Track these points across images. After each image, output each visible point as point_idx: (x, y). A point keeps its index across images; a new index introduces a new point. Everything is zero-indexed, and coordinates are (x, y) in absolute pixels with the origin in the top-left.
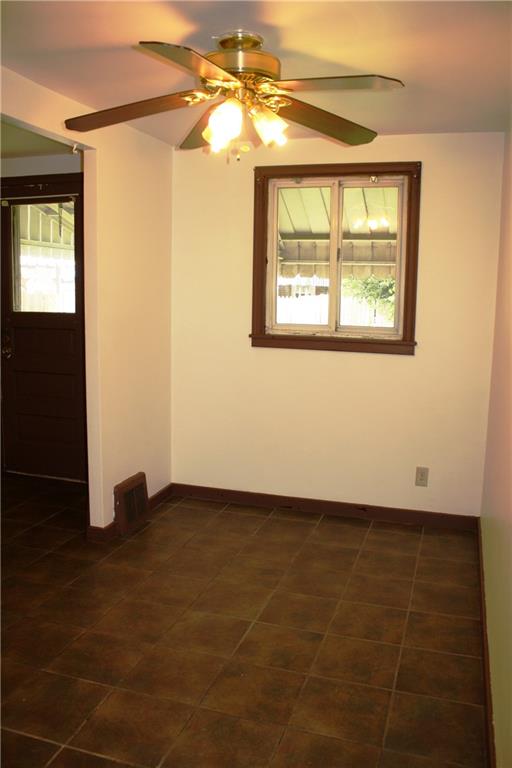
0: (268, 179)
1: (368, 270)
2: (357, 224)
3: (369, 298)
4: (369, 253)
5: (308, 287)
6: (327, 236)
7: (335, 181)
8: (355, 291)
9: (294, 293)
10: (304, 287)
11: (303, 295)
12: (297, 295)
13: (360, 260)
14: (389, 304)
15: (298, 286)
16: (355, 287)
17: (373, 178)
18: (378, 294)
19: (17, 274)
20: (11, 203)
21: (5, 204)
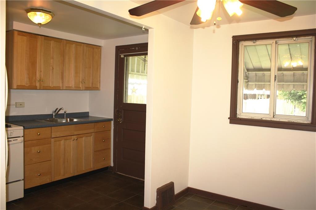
0: (239, 42)
1: (291, 87)
2: (286, 64)
3: (292, 100)
4: (292, 78)
5: (263, 95)
6: (269, 70)
7: (273, 41)
8: (286, 97)
9: (257, 97)
10: (262, 95)
11: (261, 98)
12: (258, 98)
13: (287, 81)
14: (302, 103)
15: (259, 95)
16: (285, 95)
17: (294, 38)
18: (296, 99)
19: (126, 86)
20: (125, 56)
21: (122, 56)
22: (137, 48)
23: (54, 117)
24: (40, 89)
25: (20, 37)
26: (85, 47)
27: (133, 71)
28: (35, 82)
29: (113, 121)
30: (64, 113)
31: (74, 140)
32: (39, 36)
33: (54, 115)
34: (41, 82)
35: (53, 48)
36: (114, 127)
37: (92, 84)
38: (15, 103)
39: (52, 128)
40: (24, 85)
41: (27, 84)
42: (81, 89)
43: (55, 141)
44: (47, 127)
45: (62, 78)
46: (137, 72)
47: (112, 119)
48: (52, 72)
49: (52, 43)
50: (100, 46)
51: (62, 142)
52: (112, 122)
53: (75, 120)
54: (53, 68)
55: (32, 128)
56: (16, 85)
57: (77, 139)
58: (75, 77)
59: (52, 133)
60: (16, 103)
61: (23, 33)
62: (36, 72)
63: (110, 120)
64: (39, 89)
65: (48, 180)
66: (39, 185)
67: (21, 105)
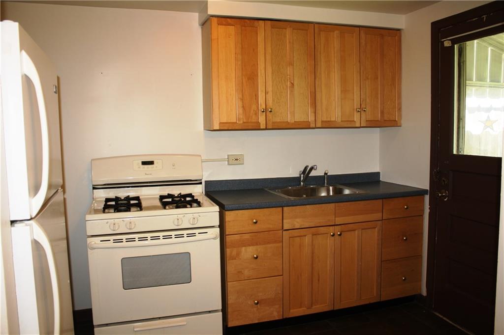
19: (461, 115)
20: (454, 42)
21: (447, 44)
22: (485, 16)
23: (302, 183)
24: (266, 129)
25: (222, 29)
26: (363, 35)
27: (481, 78)
28: (256, 114)
29: (428, 196)
30: (323, 175)
31: (333, 235)
32: (261, 22)
33: (302, 179)
34: (268, 113)
35: (290, 42)
36: (429, 208)
37: (382, 112)
38: (226, 157)
39: (285, 209)
40: (235, 121)
41: (239, 120)
42: (358, 125)
43: (290, 238)
44: (273, 207)
45: (314, 104)
46: (491, 81)
47: (428, 190)
48: (292, 91)
49: (288, 32)
50: (399, 30)
51: (307, 240)
52: (427, 198)
53: (347, 192)
54: (293, 84)
55: (239, 208)
56: (218, 123)
57: (340, 235)
58: (341, 99)
59: (284, 221)
60: (228, 155)
61: (228, 20)
62: (257, 96)
63: (421, 193)
64: (264, 128)
65: (275, 314)
66: (256, 322)
67: (236, 160)
